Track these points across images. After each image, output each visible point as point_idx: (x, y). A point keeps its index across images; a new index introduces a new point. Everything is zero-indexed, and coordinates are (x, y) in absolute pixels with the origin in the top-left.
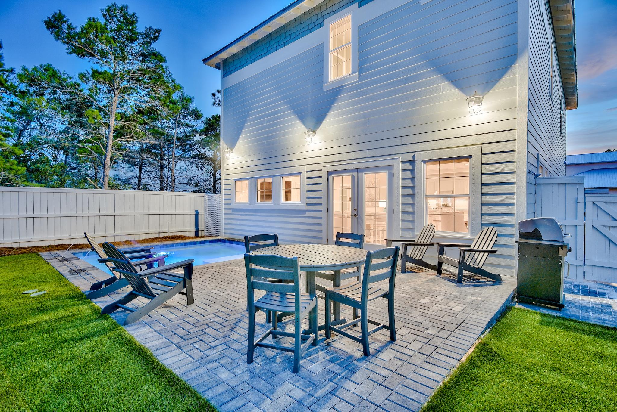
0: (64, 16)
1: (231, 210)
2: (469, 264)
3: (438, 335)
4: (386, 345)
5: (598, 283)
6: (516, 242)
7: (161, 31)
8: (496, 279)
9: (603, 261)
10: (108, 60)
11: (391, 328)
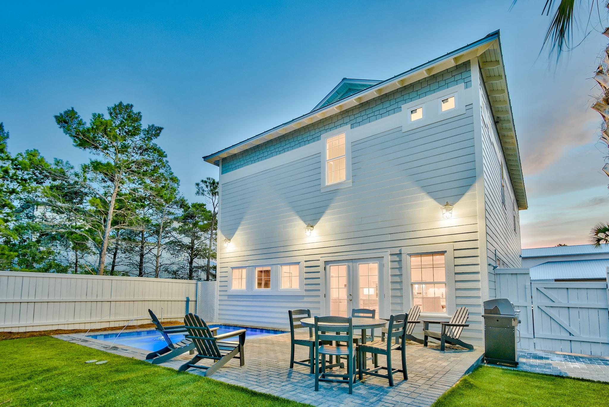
0: (76, 113)
1: (227, 297)
2: (449, 336)
3: (435, 376)
4: (402, 382)
5: (544, 351)
6: (482, 316)
7: (162, 129)
8: (470, 348)
9: (548, 334)
10: (109, 152)
11: (404, 371)
